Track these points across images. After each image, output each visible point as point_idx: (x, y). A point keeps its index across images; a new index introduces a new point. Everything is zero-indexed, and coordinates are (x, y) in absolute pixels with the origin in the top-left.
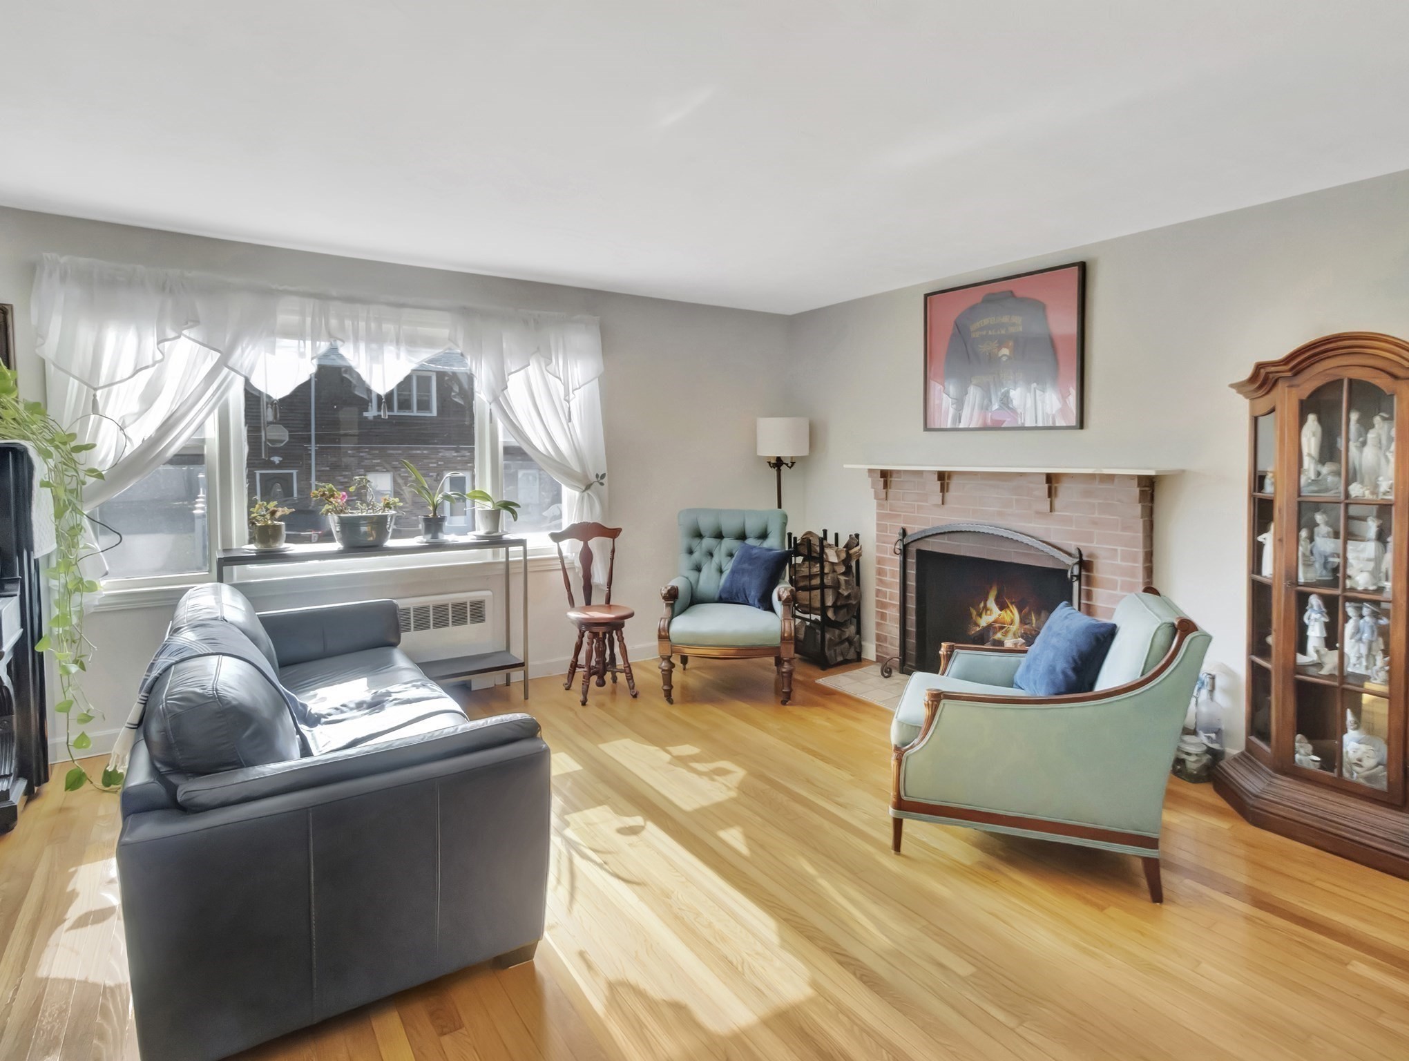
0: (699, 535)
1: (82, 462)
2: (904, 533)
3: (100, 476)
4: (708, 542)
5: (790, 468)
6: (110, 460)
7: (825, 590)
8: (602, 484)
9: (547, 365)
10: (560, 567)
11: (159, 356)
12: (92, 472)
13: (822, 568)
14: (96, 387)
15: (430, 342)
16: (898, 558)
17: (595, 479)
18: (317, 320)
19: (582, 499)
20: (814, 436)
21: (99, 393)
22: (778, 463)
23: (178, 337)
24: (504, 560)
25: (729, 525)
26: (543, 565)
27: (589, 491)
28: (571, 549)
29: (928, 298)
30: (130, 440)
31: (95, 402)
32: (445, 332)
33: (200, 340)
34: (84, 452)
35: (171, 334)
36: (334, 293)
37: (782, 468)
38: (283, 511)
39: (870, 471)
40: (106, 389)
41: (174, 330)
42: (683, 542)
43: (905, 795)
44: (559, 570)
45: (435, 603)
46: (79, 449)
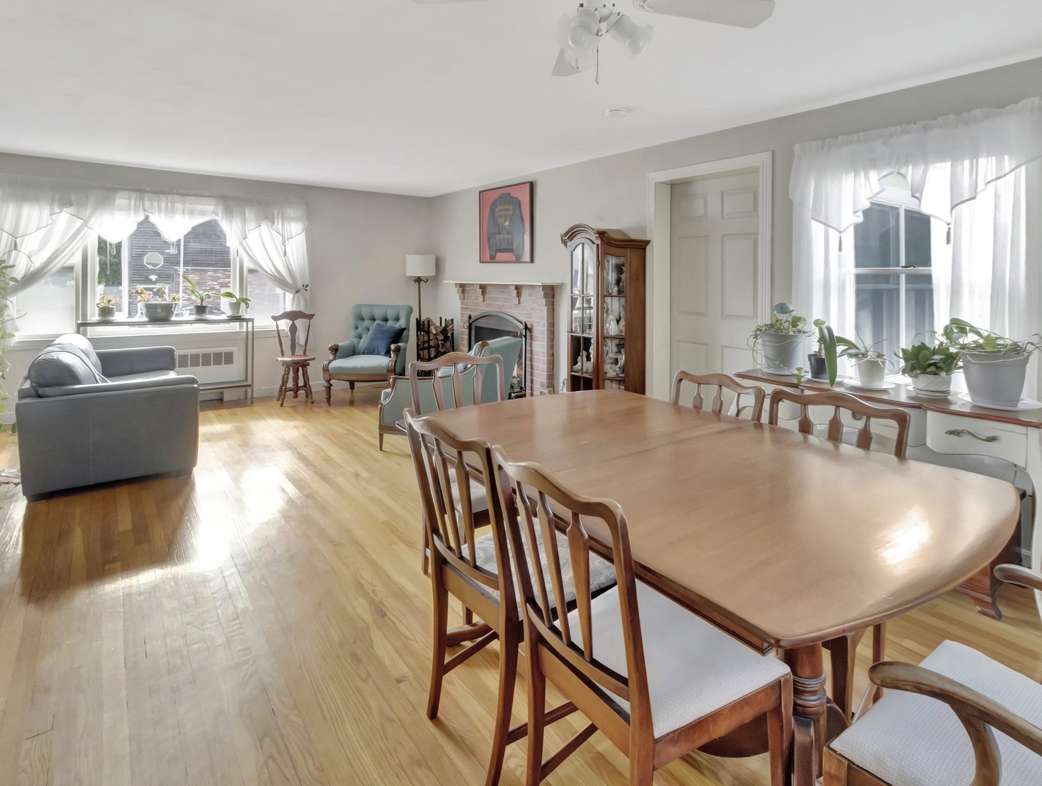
0: (362, 319)
1: (8, 273)
2: (470, 317)
3: (16, 281)
4: (367, 323)
5: (426, 282)
6: (22, 275)
7: (431, 349)
8: (306, 290)
9: (272, 226)
10: (277, 335)
11: (50, 221)
12: (13, 279)
13: (429, 337)
14: (16, 237)
15: (203, 213)
16: (467, 331)
17: (302, 288)
18: (138, 202)
19: (294, 298)
20: (439, 265)
21: (18, 240)
22: (418, 280)
23: (61, 212)
24: (246, 331)
25: (378, 313)
26: (265, 334)
27: (297, 294)
28: (284, 325)
29: (481, 194)
30: (33, 263)
31: (16, 244)
32: (211, 208)
33: (73, 213)
34: (9, 269)
35: (57, 210)
36: (148, 189)
37: (421, 283)
38: (115, 301)
39: (456, 284)
40: (22, 238)
41: (58, 208)
42: (351, 322)
43: (383, 423)
44: (276, 337)
45: (203, 353)
46: (6, 267)
